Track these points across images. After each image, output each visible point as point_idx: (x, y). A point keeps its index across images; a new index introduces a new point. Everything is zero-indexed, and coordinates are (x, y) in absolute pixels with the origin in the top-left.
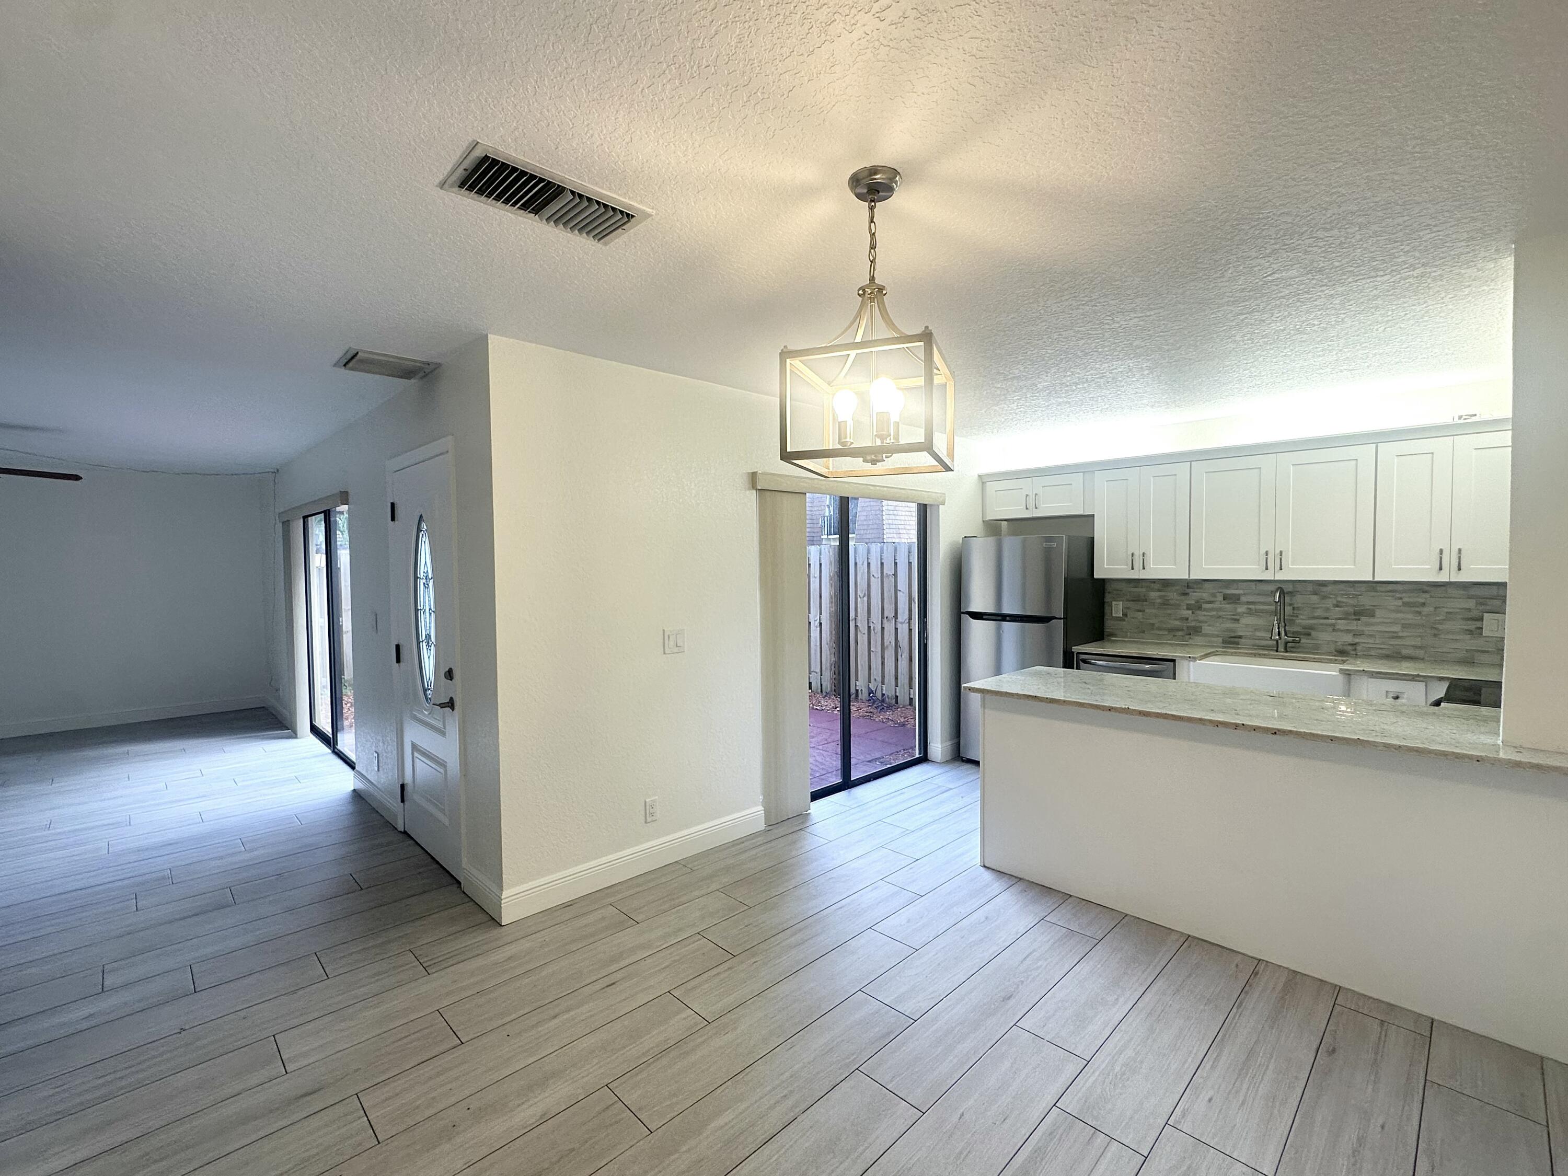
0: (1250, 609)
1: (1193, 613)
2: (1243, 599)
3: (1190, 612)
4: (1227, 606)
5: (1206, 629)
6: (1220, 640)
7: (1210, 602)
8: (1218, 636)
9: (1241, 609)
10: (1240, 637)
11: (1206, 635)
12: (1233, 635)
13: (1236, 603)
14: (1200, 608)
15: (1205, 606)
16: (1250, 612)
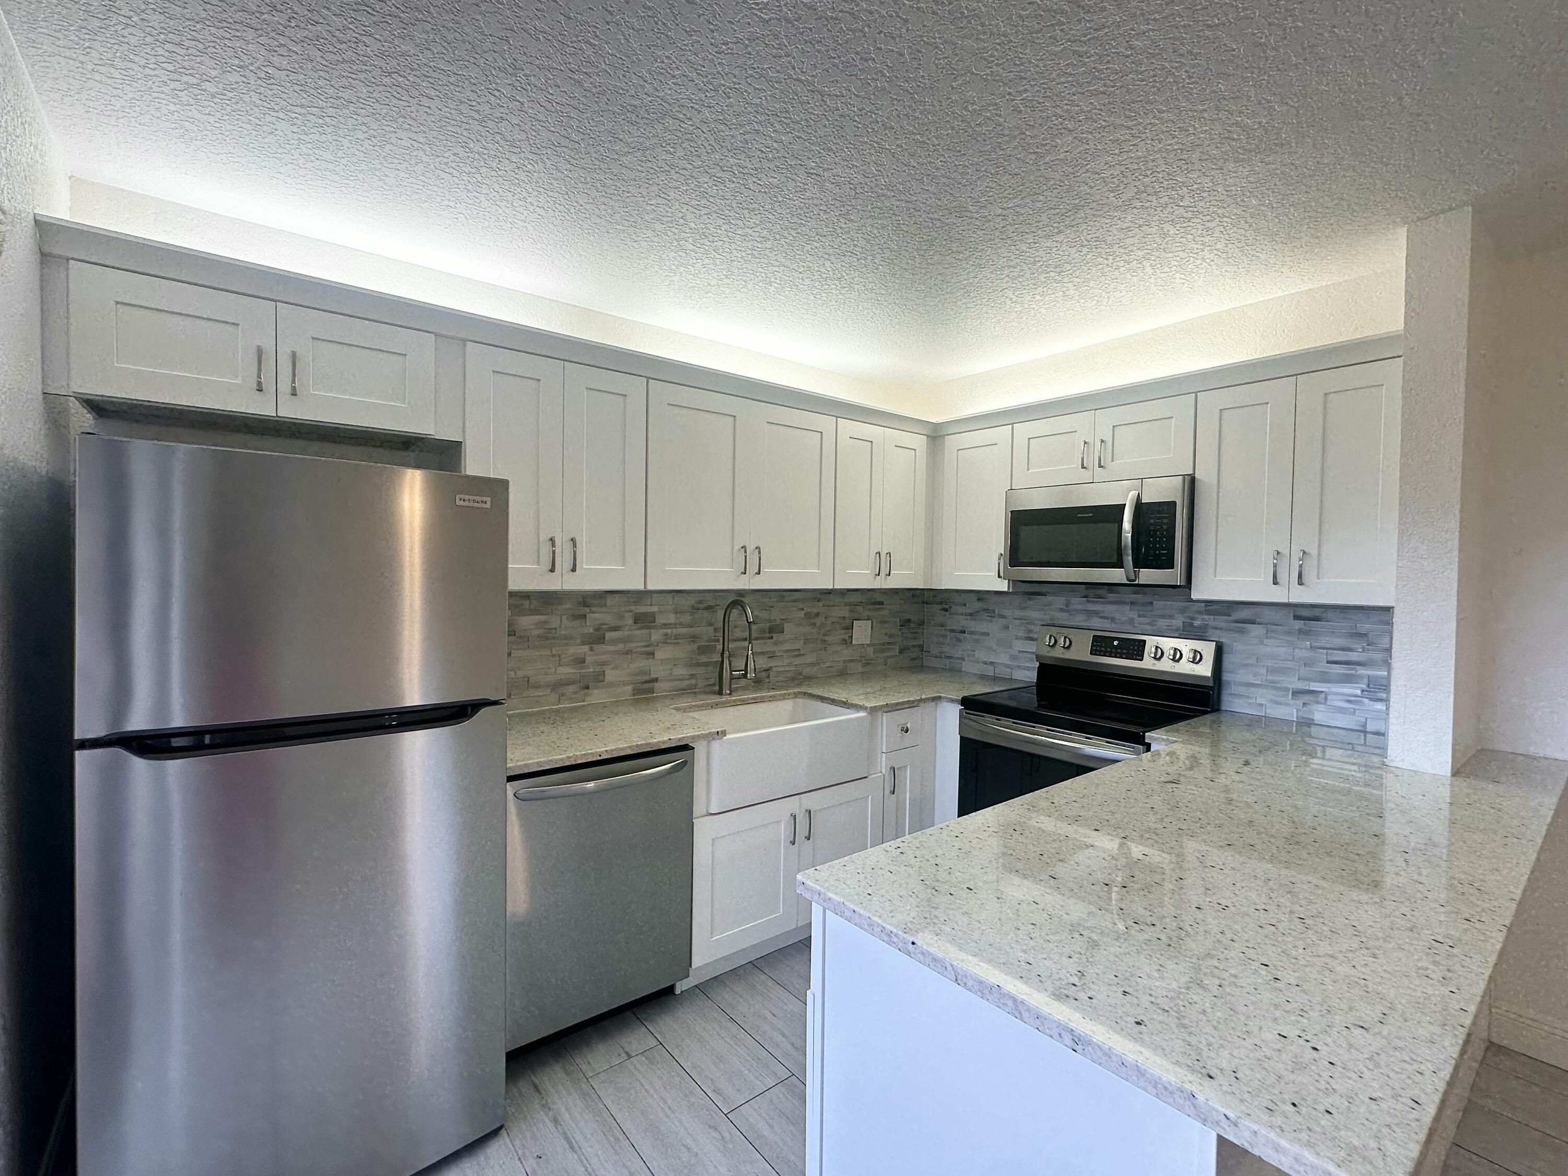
0: (666, 635)
1: (591, 649)
2: (660, 620)
3: (586, 648)
4: (638, 632)
5: (611, 675)
6: (629, 688)
7: (615, 629)
8: (625, 684)
9: (656, 635)
10: (656, 680)
11: (611, 685)
12: (646, 678)
13: (649, 628)
14: (601, 640)
15: (609, 635)
16: (666, 640)
